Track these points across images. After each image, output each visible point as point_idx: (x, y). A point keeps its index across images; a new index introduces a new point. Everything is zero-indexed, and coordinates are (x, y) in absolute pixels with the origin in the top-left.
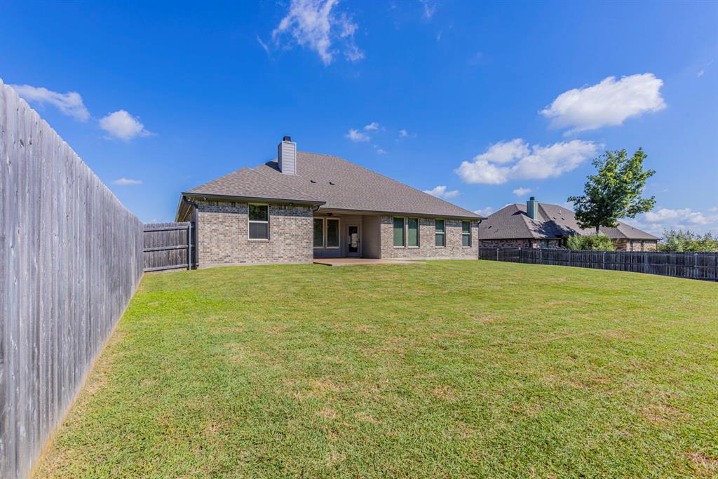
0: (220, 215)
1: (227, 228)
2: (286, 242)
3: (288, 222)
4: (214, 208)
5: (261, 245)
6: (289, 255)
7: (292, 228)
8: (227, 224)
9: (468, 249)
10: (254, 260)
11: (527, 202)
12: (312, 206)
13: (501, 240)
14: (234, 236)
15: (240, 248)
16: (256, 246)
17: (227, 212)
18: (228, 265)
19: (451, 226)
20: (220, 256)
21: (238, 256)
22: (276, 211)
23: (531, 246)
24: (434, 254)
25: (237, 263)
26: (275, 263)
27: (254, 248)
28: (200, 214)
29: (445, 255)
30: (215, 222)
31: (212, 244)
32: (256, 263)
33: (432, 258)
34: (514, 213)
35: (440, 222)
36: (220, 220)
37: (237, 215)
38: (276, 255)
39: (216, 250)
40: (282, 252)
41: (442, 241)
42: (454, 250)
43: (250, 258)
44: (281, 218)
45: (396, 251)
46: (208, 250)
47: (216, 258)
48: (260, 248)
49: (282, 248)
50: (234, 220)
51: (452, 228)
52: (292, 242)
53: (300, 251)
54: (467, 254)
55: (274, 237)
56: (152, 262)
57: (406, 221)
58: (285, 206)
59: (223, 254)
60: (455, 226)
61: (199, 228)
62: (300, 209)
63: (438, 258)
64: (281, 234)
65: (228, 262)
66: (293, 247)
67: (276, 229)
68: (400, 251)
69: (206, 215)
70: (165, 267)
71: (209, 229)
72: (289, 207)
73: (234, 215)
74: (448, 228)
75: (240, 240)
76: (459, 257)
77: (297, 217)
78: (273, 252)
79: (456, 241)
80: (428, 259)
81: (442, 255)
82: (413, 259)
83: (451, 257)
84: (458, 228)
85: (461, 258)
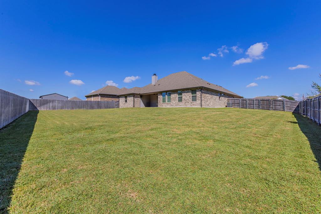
4: (121, 97)
9: (195, 103)
19: (185, 93)
22: (128, 96)
24: (177, 105)
29: (182, 105)
33: (176, 107)
38: (128, 106)
39: (121, 105)
41: (180, 100)
42: (187, 103)
43: (125, 106)
44: (129, 98)
45: (162, 104)
50: (123, 99)
51: (185, 94)
53: (131, 105)
54: (193, 105)
55: (128, 102)
56: (116, 107)
57: (166, 93)
60: (186, 93)
63: (178, 107)
68: (164, 104)
74: (183, 94)
76: (189, 106)
79: (188, 99)
80: (174, 107)
81: (180, 106)
82: (168, 107)
83: (185, 106)
84: (188, 93)
85: (190, 107)
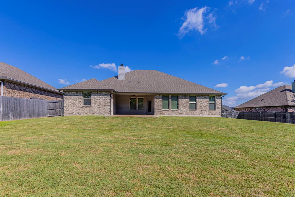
0: (72, 97)
1: (75, 101)
2: (98, 107)
3: (99, 99)
4: (70, 94)
5: (88, 108)
6: (99, 112)
7: (100, 101)
8: (74, 100)
9: (214, 111)
10: (84, 113)
11: (292, 83)
12: (110, 92)
13: (267, 107)
14: (77, 104)
15: (79, 109)
16: (85, 108)
17: (75, 95)
18: (75, 115)
19: (201, 98)
20: (72, 112)
21: (78, 112)
22: (94, 94)
23: (287, 110)
24: (188, 114)
25: (78, 115)
26: (93, 115)
27: (85, 109)
28: (65, 97)
29: (196, 114)
30: (70, 99)
31: (69, 107)
32: (85, 115)
34: (282, 90)
35: (193, 97)
36: (72, 98)
37: (78, 96)
38: (94, 112)
39: (70, 110)
40: (96, 111)
41: (194, 107)
42: (203, 112)
43: (83, 113)
44: (96, 97)
45: (163, 111)
46: (68, 110)
47: (70, 113)
48: (87, 109)
49: (96, 109)
50: (77, 98)
51: (201, 100)
52: (100, 107)
53: (104, 111)
54: (212, 114)
55: (93, 105)
56: (50, 113)
57: (170, 97)
58: (97, 92)
59: (73, 111)
60: (203, 99)
61: (65, 101)
62: (104, 93)
63: (191, 116)
64: (95, 104)
65: (75, 114)
66: (101, 109)
67: (94, 102)
68: (166, 112)
69: (67, 97)
70: (54, 115)
71: (68, 102)
72: (99, 92)
73: (77, 96)
74: (198, 100)
75: (79, 106)
76: (206, 115)
77: (103, 97)
78: (92, 111)
79: (204, 107)
80: (184, 116)
81: (194, 114)
82: (174, 116)
83: (200, 115)
84: (205, 100)
85: (208, 116)
